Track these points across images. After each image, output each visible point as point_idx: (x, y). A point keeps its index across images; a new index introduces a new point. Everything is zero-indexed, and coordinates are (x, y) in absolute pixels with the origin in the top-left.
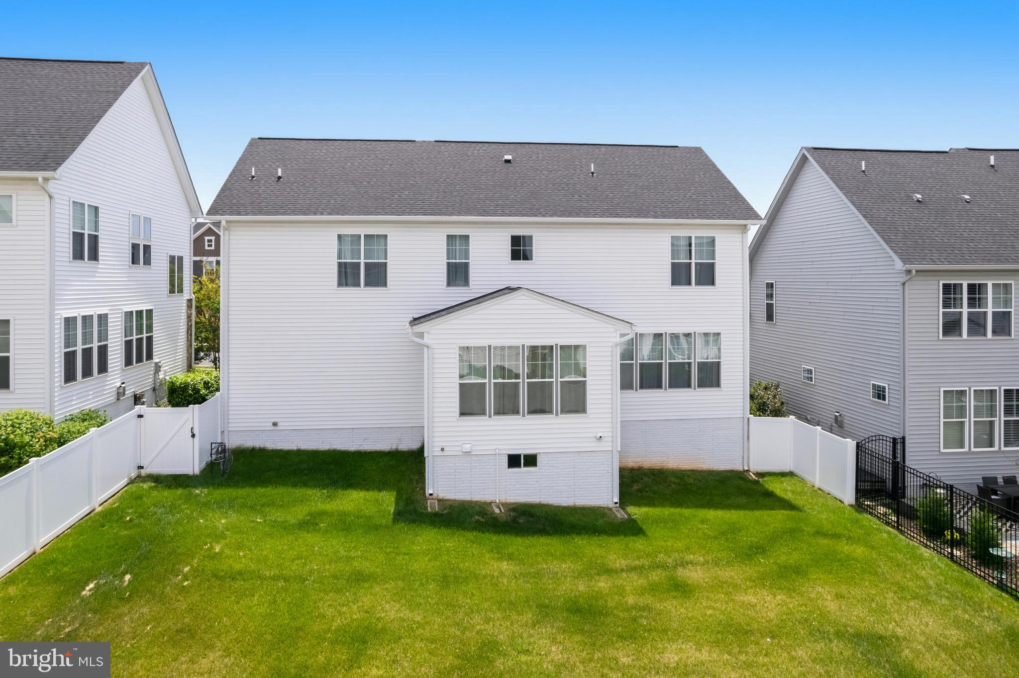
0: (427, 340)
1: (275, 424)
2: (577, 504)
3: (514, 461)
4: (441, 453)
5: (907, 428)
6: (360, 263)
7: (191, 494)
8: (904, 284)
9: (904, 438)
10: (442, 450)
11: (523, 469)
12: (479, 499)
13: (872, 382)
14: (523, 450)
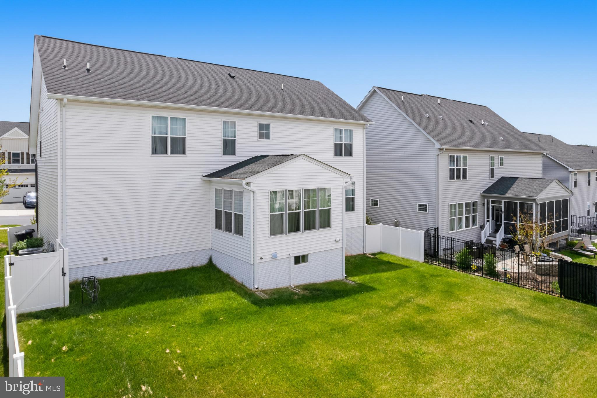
0: (252, 187)
1: (106, 259)
2: (327, 280)
3: (298, 260)
4: (260, 261)
5: (440, 223)
6: (167, 137)
7: (87, 319)
8: (438, 155)
9: (438, 228)
10: (261, 258)
11: (302, 264)
12: (280, 287)
13: (418, 203)
14: (300, 253)
